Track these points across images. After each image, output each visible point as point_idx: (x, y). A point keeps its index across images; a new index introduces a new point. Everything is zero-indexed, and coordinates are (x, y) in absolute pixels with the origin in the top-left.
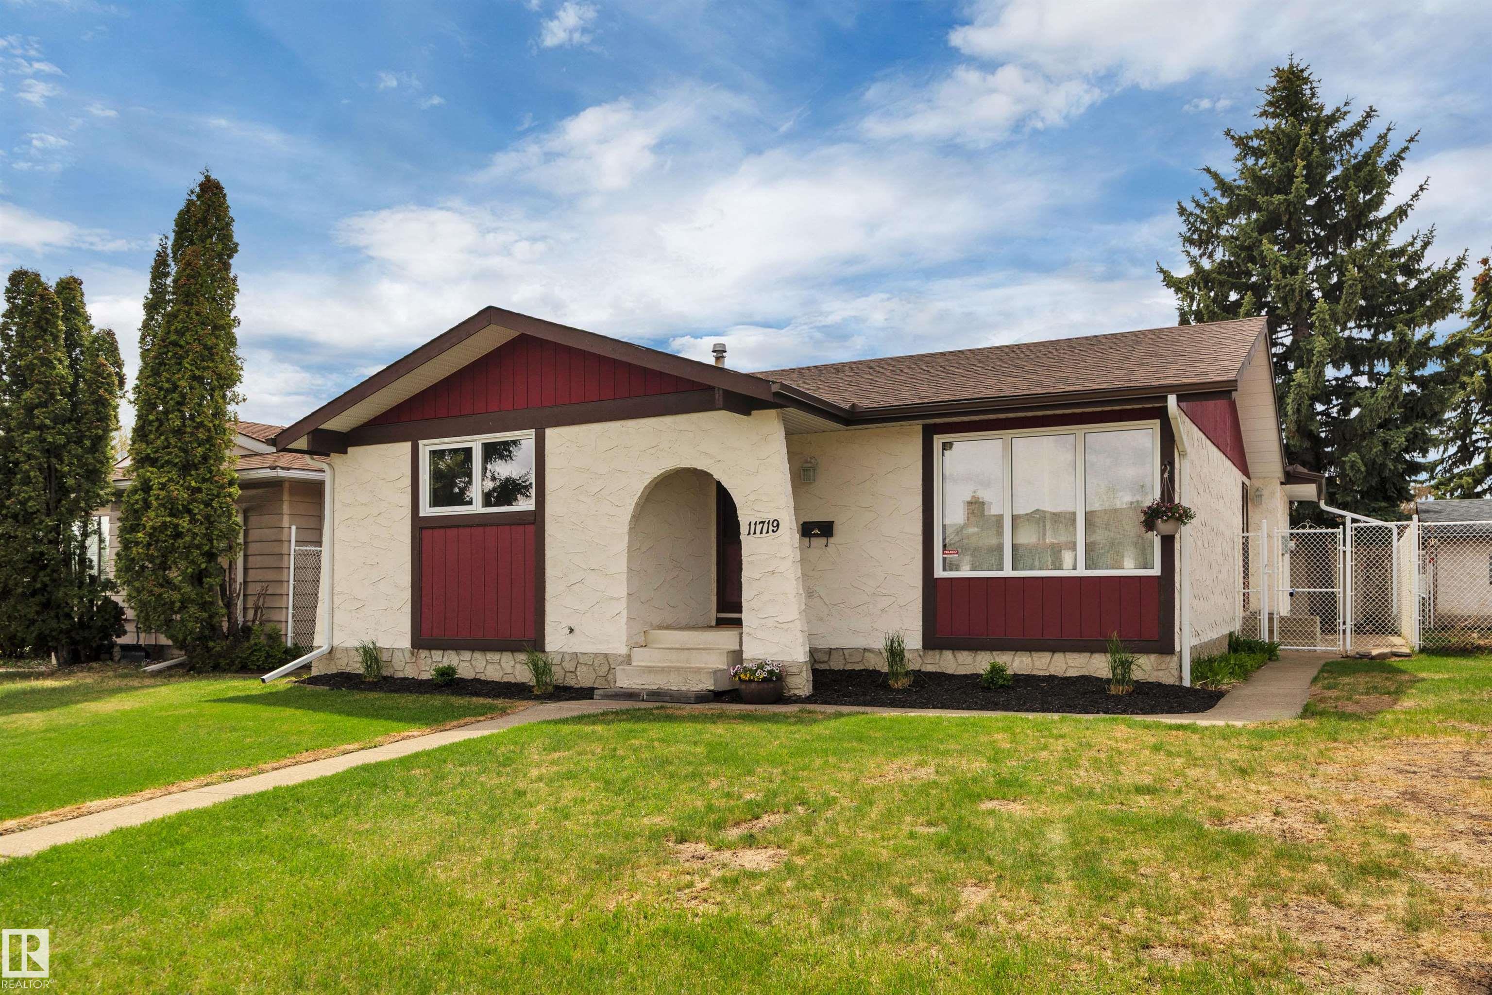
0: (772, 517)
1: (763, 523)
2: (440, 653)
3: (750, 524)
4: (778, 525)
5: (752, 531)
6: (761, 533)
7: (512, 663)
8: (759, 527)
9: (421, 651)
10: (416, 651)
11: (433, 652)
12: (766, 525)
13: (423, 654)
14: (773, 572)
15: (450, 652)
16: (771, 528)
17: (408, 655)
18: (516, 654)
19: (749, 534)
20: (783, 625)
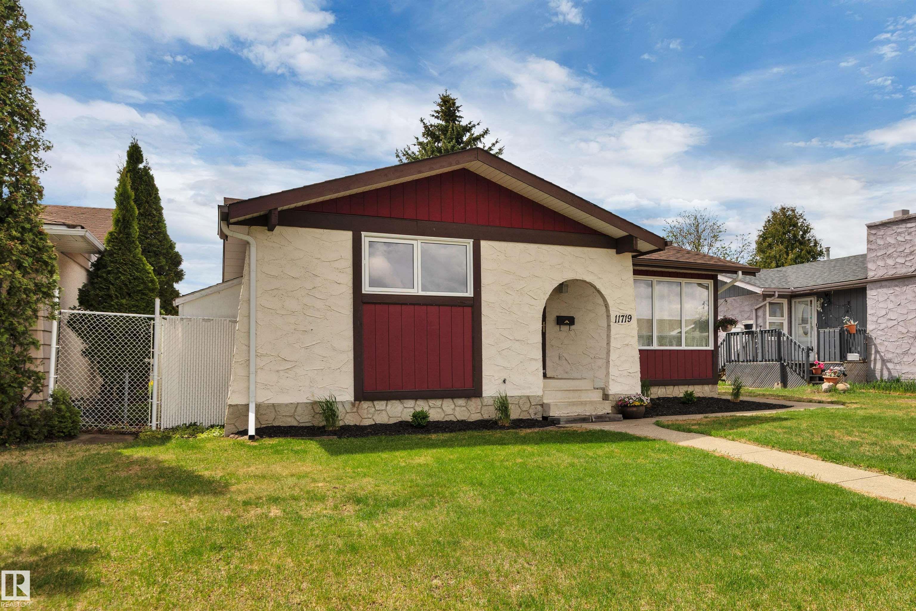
0: (628, 313)
1: (623, 316)
2: (384, 403)
3: (616, 317)
4: (631, 318)
5: (617, 321)
6: (622, 322)
7: (453, 406)
8: (621, 318)
9: (363, 402)
10: (357, 402)
11: (376, 403)
12: (625, 318)
13: (365, 405)
14: (627, 345)
15: (394, 401)
16: (627, 319)
17: (348, 407)
18: (455, 400)
19: (616, 322)
20: (632, 375)
